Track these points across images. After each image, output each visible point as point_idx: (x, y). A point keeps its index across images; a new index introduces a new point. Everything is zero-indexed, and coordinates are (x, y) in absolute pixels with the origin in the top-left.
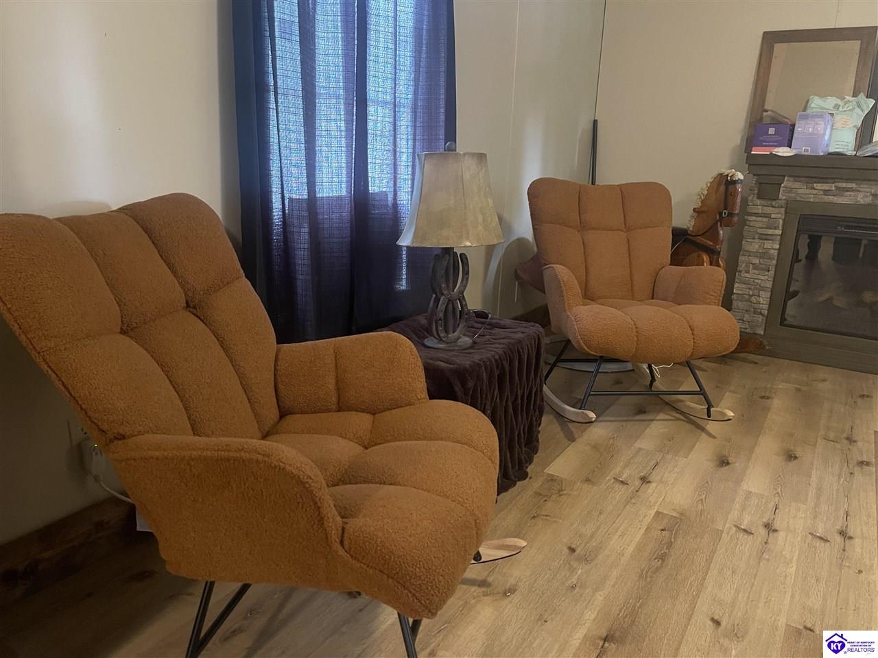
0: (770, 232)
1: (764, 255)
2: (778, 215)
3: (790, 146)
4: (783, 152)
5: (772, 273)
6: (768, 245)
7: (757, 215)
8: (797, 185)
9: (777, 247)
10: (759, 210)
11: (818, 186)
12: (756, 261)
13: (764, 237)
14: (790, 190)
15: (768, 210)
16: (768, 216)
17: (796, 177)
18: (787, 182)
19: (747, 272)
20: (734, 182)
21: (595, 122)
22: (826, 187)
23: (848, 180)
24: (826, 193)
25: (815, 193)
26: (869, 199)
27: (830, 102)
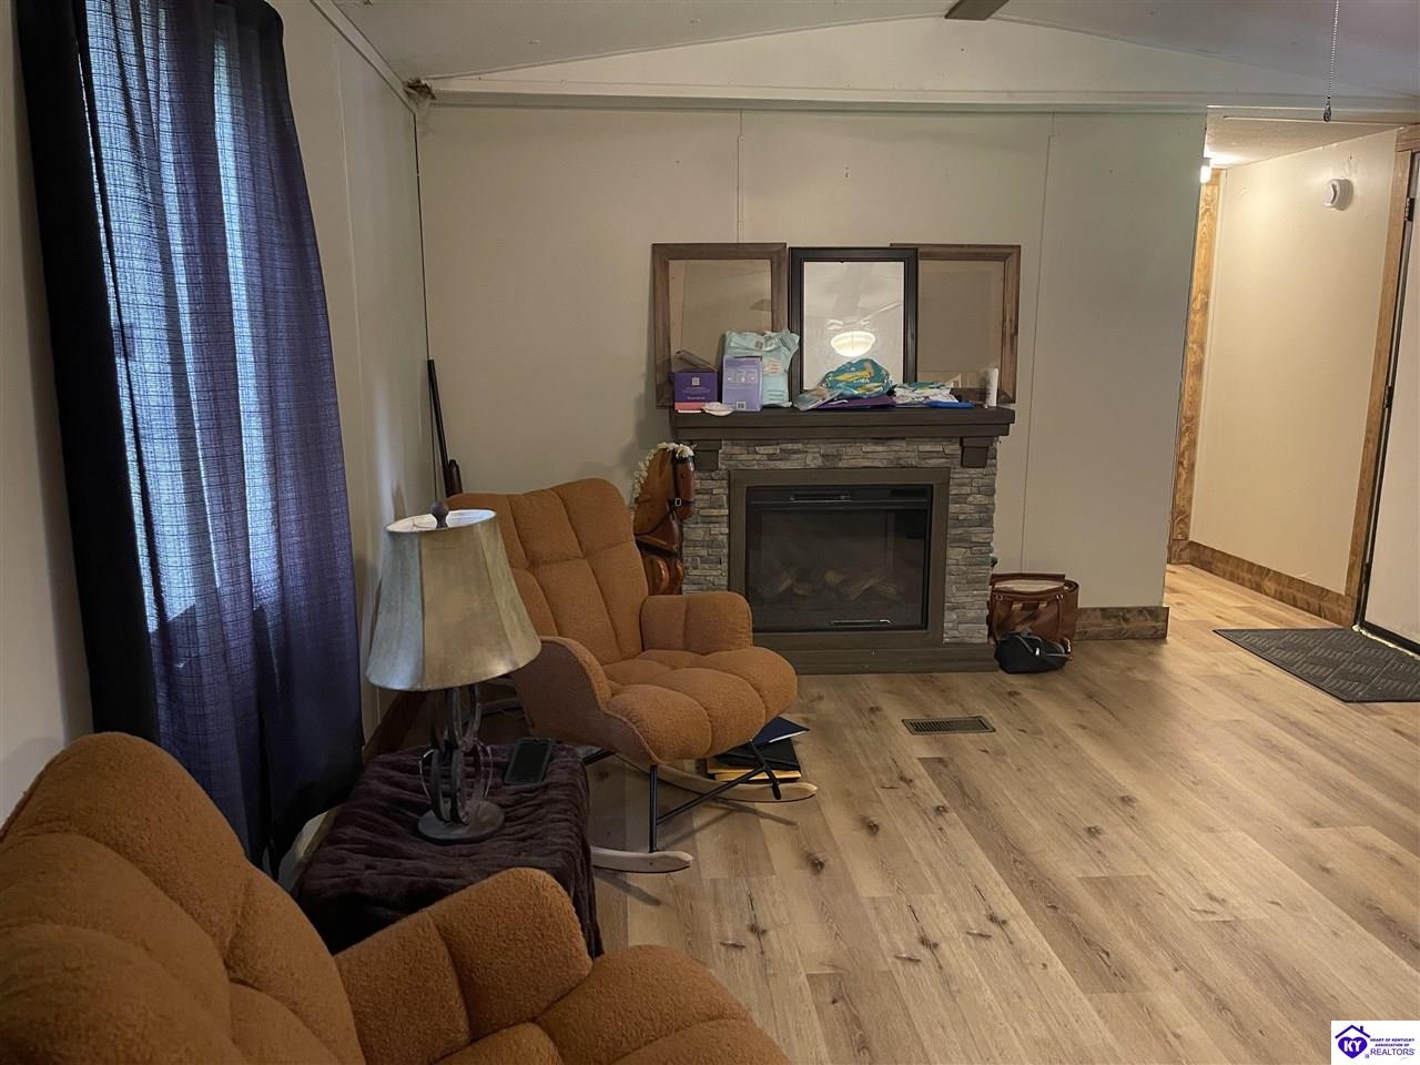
0: (715, 512)
1: (712, 543)
2: (721, 491)
3: (720, 400)
4: (717, 409)
5: (725, 565)
6: (714, 529)
8: (736, 450)
9: (726, 531)
10: (701, 485)
11: (761, 450)
12: (704, 552)
13: (708, 520)
14: (730, 457)
15: (708, 484)
16: (709, 492)
17: (734, 441)
18: (725, 448)
19: (696, 568)
20: (683, 460)
22: (769, 450)
23: (793, 441)
24: (771, 457)
25: (758, 459)
26: (819, 462)
27: (750, 340)
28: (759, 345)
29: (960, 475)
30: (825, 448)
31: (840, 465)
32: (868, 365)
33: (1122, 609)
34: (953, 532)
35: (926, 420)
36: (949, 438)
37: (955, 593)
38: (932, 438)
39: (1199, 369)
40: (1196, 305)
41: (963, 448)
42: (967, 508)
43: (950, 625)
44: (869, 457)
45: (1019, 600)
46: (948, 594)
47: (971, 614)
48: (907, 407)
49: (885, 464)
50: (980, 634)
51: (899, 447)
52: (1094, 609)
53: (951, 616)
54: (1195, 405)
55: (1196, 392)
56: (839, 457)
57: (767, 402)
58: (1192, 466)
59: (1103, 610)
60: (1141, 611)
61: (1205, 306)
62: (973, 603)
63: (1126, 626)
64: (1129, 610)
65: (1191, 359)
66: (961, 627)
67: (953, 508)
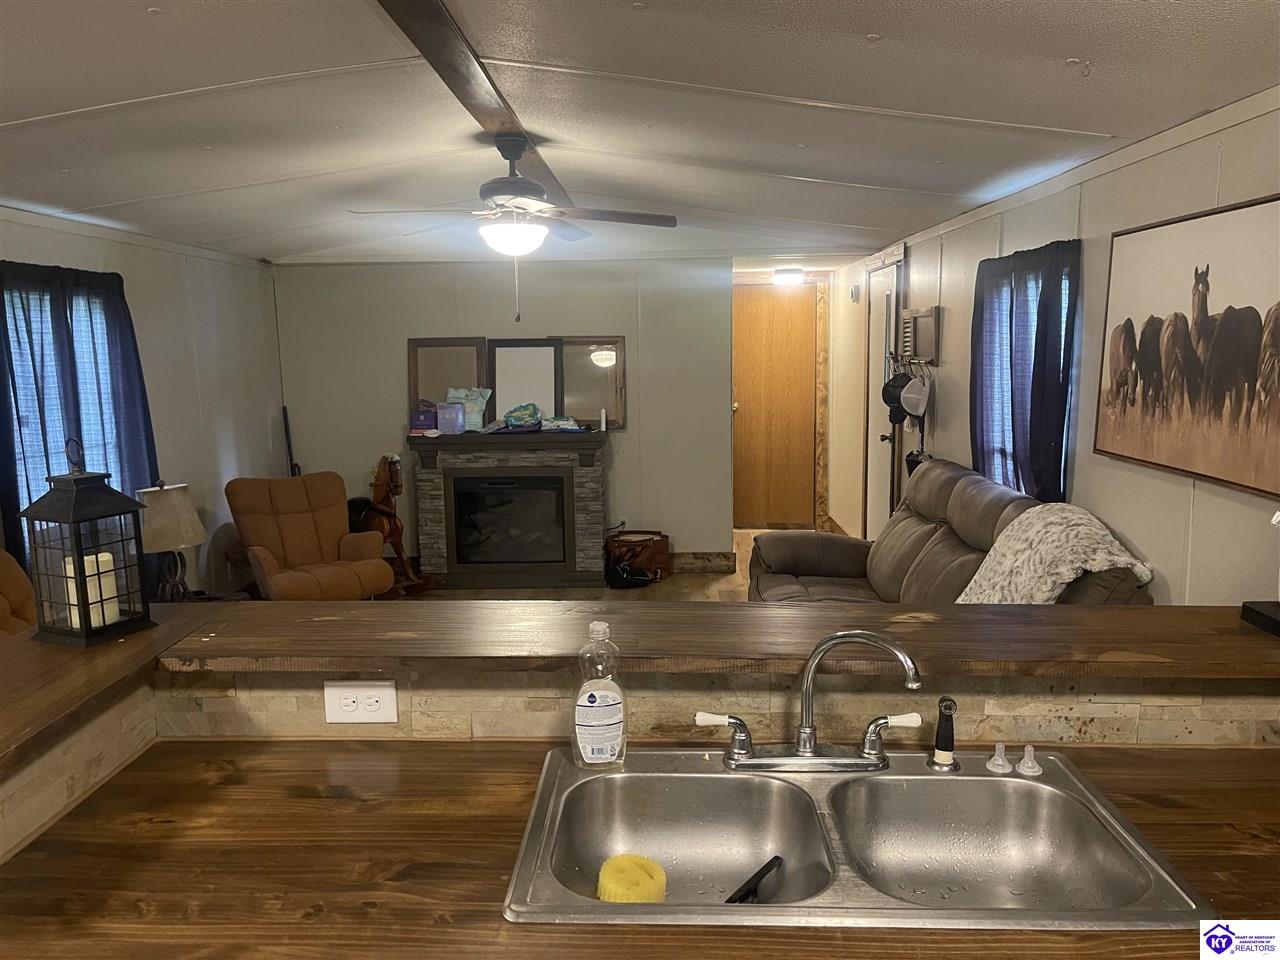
0: (436, 493)
1: (436, 511)
2: (440, 481)
3: (437, 428)
4: (432, 433)
5: (444, 524)
6: (436, 502)
7: (425, 481)
8: (447, 456)
9: (443, 503)
10: (425, 477)
11: (462, 456)
12: (431, 516)
13: (433, 497)
14: (444, 460)
15: (431, 477)
16: (432, 481)
17: (446, 452)
18: (440, 456)
19: (427, 525)
20: (395, 463)
21: (285, 409)
22: (466, 456)
23: (479, 451)
24: (468, 461)
25: (461, 461)
26: (496, 463)
27: (462, 393)
28: (467, 396)
29: (580, 471)
30: (502, 455)
31: (510, 465)
32: (531, 407)
33: (706, 554)
34: (578, 504)
35: (559, 439)
36: (572, 450)
37: (581, 542)
38: (562, 449)
39: (825, 401)
40: (820, 359)
41: (580, 455)
42: (585, 491)
43: (580, 560)
44: (526, 460)
45: (624, 546)
46: (577, 542)
47: (592, 554)
48: (549, 431)
49: (534, 465)
50: (599, 566)
51: (542, 454)
52: (688, 553)
53: (580, 555)
54: (825, 425)
55: (825, 417)
56: (507, 460)
57: (467, 429)
58: (826, 466)
59: (694, 554)
60: (718, 555)
61: (826, 360)
62: (593, 547)
63: (710, 565)
64: (710, 554)
65: (819, 394)
66: (587, 561)
67: (577, 490)
